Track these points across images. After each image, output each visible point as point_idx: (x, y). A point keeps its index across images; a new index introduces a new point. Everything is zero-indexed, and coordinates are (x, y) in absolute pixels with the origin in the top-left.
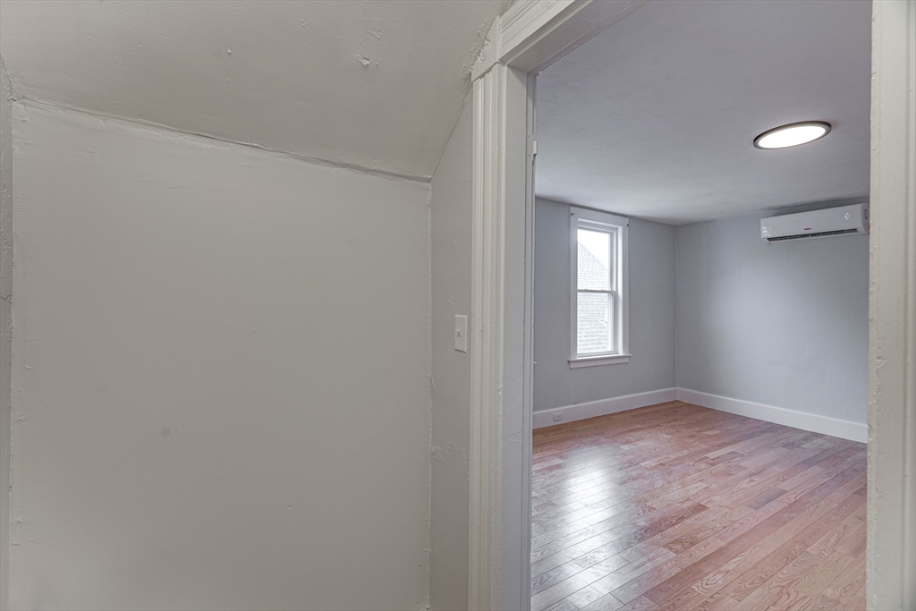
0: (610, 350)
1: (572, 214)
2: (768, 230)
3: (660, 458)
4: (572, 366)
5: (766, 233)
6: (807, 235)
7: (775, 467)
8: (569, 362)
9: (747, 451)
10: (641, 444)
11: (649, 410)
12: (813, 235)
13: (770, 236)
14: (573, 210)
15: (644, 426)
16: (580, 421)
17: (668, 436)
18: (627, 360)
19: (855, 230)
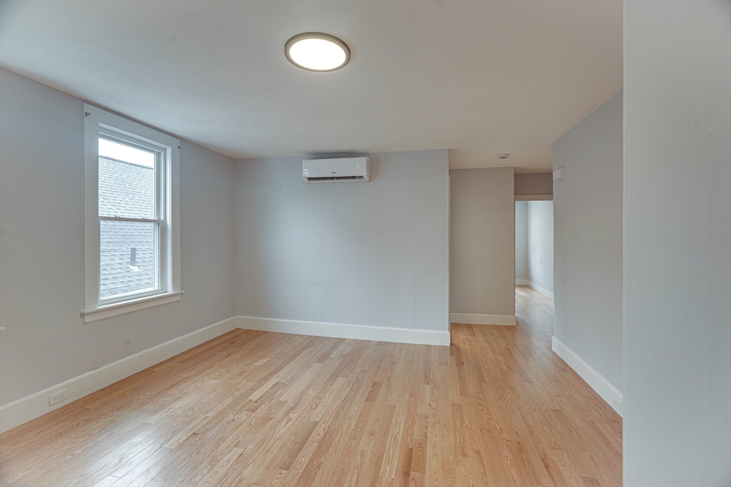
0: (156, 288)
1: (87, 114)
2: (309, 171)
3: (197, 422)
4: (87, 319)
5: (307, 173)
6: (333, 178)
7: (310, 392)
8: (82, 315)
9: (289, 377)
10: (178, 404)
11: (204, 348)
12: (338, 178)
13: (310, 176)
14: (87, 108)
15: (193, 372)
16: (103, 390)
17: (216, 381)
18: (179, 298)
19: (362, 177)
